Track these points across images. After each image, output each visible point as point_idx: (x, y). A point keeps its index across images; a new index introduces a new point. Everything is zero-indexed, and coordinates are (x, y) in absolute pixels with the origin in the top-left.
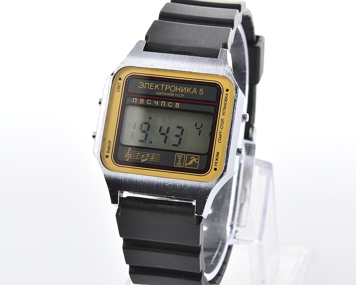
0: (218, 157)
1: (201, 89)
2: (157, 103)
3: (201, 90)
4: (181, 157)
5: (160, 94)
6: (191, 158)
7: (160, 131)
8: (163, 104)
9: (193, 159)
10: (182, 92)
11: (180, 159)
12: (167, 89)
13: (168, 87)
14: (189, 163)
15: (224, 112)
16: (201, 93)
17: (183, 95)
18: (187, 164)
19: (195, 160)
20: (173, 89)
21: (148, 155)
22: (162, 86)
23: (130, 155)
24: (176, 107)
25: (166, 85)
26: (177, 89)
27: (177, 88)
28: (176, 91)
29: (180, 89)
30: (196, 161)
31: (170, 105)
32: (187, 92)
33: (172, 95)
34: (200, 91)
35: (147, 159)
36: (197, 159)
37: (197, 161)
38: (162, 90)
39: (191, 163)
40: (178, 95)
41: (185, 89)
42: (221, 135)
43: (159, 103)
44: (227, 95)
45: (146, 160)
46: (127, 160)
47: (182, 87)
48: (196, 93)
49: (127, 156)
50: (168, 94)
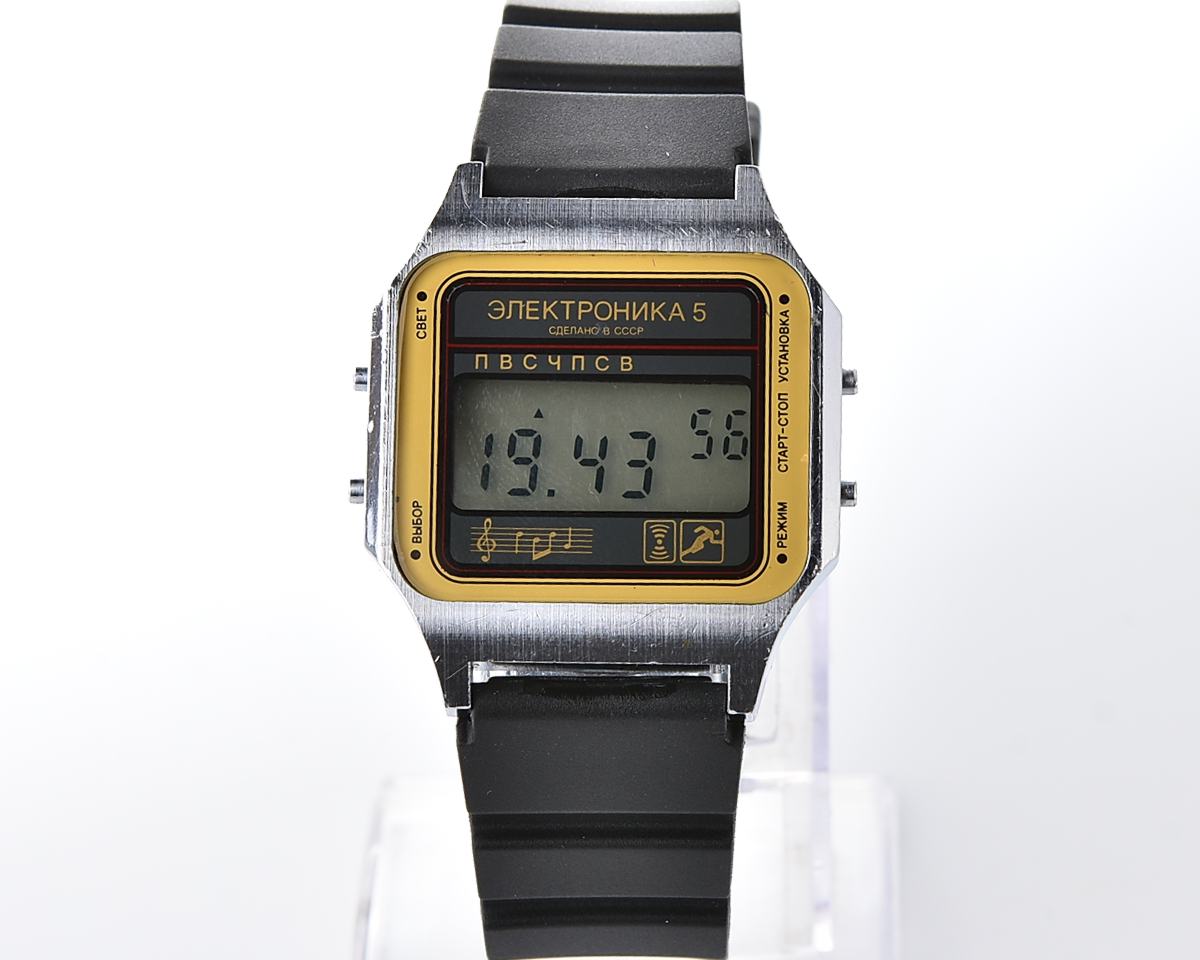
0: (784, 518)
1: (696, 305)
2: (558, 363)
3: (698, 307)
4: (662, 530)
5: (563, 331)
6: (696, 531)
7: (577, 454)
8: (578, 362)
9: (702, 532)
10: (634, 318)
11: (660, 538)
12: (583, 314)
13: (585, 307)
14: (693, 546)
15: (784, 371)
16: (700, 315)
17: (640, 330)
18: (686, 552)
19: (709, 534)
20: (603, 311)
21: (554, 534)
22: (565, 305)
23: (490, 542)
24: (622, 369)
25: (581, 303)
26: (616, 311)
27: (618, 308)
28: (615, 319)
29: (627, 311)
30: (715, 539)
31: (600, 363)
32: (653, 319)
33: (606, 331)
34: (695, 311)
35: (552, 549)
36: (717, 532)
37: (717, 537)
38: (567, 318)
39: (698, 546)
40: (625, 331)
41: (644, 310)
42: (783, 447)
43: (566, 364)
44: (786, 315)
45: (548, 552)
46: (485, 559)
47: (634, 304)
48: (683, 319)
49: (484, 547)
50: (590, 331)
